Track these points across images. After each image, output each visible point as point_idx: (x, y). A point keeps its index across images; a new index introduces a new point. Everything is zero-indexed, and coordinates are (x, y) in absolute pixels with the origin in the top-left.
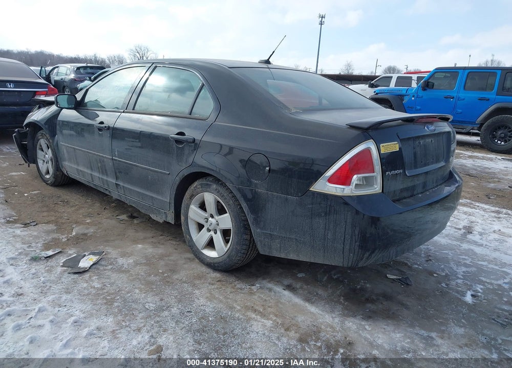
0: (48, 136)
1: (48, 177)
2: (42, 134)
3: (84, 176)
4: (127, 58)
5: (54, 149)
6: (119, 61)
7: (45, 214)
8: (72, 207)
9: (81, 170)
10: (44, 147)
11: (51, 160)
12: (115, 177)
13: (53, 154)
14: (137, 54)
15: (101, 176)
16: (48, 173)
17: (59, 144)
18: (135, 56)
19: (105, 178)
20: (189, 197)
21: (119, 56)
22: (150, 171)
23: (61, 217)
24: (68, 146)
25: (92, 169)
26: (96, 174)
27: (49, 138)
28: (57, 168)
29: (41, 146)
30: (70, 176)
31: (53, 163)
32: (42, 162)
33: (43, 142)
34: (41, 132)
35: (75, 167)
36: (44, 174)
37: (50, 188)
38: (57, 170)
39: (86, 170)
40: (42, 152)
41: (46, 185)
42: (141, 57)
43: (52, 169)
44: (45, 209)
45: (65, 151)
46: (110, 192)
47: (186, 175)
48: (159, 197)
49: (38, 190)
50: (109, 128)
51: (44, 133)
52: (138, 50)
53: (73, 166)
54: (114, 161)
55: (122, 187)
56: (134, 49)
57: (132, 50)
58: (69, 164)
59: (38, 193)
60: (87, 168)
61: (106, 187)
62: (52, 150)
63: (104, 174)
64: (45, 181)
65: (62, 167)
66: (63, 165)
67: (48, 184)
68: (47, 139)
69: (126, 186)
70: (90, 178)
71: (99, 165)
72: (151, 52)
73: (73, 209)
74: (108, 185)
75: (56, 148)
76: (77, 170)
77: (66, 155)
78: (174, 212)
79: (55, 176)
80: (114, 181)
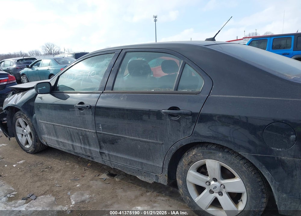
0: (25, 115)
1: (27, 146)
2: (20, 114)
3: (64, 146)
4: (41, 52)
5: (33, 126)
6: (36, 54)
7: (38, 184)
8: (57, 172)
9: (61, 142)
10: (22, 124)
11: (30, 134)
12: (99, 147)
13: (32, 129)
14: (47, 49)
15: (83, 146)
16: (27, 143)
17: (37, 122)
18: (46, 50)
19: (88, 147)
20: (187, 163)
21: (36, 50)
22: (139, 142)
23: (54, 185)
24: (47, 123)
25: (72, 141)
26: (78, 144)
27: (27, 117)
28: (36, 140)
29: (19, 123)
30: (50, 146)
31: (33, 137)
32: (20, 135)
33: (21, 120)
34: (19, 112)
35: (55, 139)
36: (24, 145)
37: (31, 155)
38: (37, 142)
39: (66, 141)
40: (21, 128)
41: (27, 153)
42: (50, 50)
43: (31, 141)
44: (36, 179)
45: (44, 127)
46: (92, 158)
47: (184, 144)
48: (150, 163)
49: (23, 159)
50: (91, 107)
51: (22, 113)
52: (48, 46)
53: (53, 138)
54: (98, 135)
55: (107, 155)
56: (45, 46)
57: (44, 46)
58: (48, 137)
59: (24, 163)
60: (68, 140)
61: (89, 154)
62: (30, 126)
63: (86, 145)
64: (26, 151)
65: (42, 139)
66: (43, 138)
67: (28, 153)
68: (25, 118)
69: (111, 153)
70: (71, 147)
71: (81, 137)
72: (56, 47)
73: (59, 174)
74: (91, 153)
75: (34, 125)
76: (57, 141)
77: (45, 130)
78: (167, 175)
79: (35, 146)
80: (98, 150)
